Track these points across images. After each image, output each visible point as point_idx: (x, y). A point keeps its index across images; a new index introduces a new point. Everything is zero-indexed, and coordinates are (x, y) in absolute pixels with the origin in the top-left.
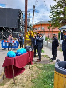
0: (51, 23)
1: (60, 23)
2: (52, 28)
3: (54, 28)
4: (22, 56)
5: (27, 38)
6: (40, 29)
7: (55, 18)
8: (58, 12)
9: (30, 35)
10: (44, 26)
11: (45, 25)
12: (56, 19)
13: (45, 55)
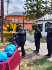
0: (26, 15)
1: (34, 15)
2: (27, 20)
3: (28, 20)
5: (5, 30)
7: (30, 10)
8: (32, 4)
9: (10, 27)
10: (18, 18)
12: (31, 12)
13: (29, 49)
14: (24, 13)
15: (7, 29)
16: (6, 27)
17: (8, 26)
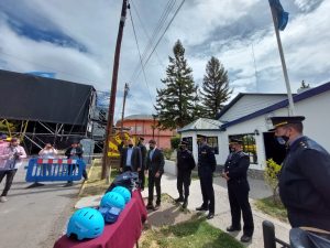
0: (158, 119)
1: (174, 120)
3: (163, 129)
4: (126, 219)
5: (111, 151)
6: (133, 129)
7: (166, 110)
8: (170, 101)
9: (123, 143)
11: (144, 121)
12: (167, 115)
14: (155, 116)
15: (116, 148)
16: (115, 142)
17: (120, 141)
